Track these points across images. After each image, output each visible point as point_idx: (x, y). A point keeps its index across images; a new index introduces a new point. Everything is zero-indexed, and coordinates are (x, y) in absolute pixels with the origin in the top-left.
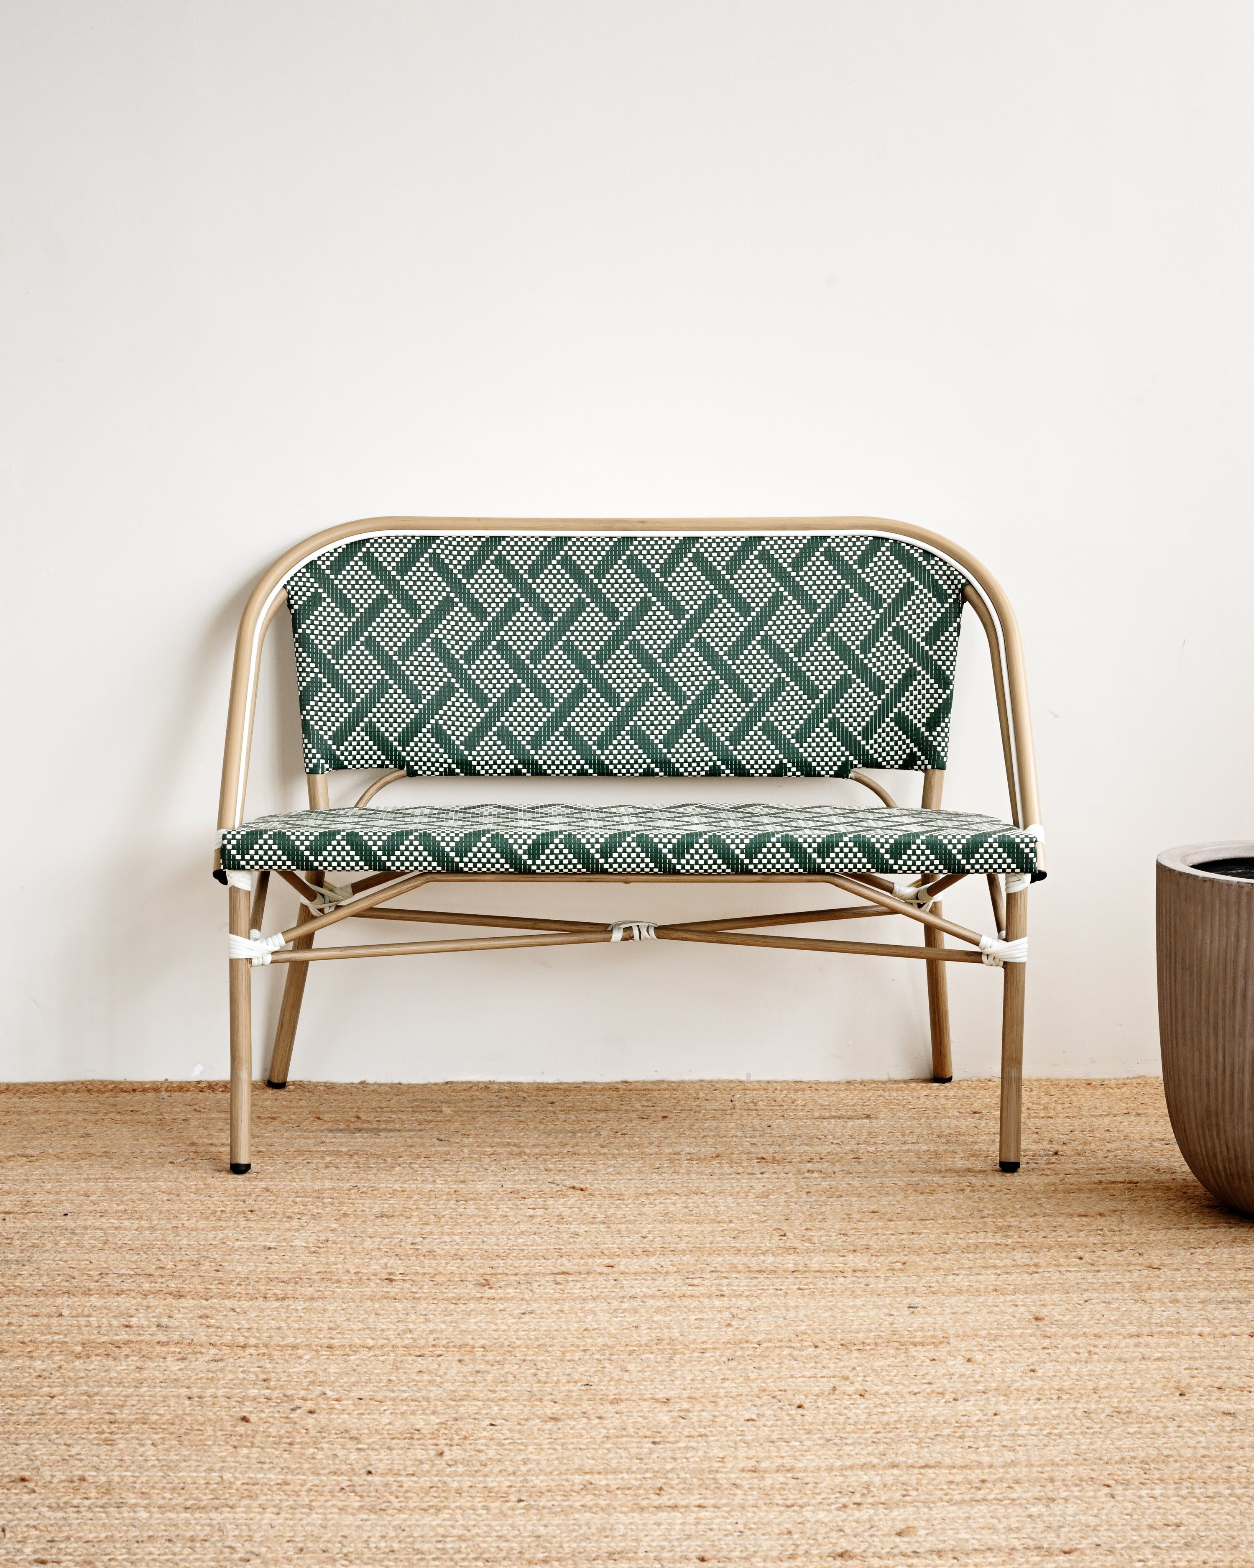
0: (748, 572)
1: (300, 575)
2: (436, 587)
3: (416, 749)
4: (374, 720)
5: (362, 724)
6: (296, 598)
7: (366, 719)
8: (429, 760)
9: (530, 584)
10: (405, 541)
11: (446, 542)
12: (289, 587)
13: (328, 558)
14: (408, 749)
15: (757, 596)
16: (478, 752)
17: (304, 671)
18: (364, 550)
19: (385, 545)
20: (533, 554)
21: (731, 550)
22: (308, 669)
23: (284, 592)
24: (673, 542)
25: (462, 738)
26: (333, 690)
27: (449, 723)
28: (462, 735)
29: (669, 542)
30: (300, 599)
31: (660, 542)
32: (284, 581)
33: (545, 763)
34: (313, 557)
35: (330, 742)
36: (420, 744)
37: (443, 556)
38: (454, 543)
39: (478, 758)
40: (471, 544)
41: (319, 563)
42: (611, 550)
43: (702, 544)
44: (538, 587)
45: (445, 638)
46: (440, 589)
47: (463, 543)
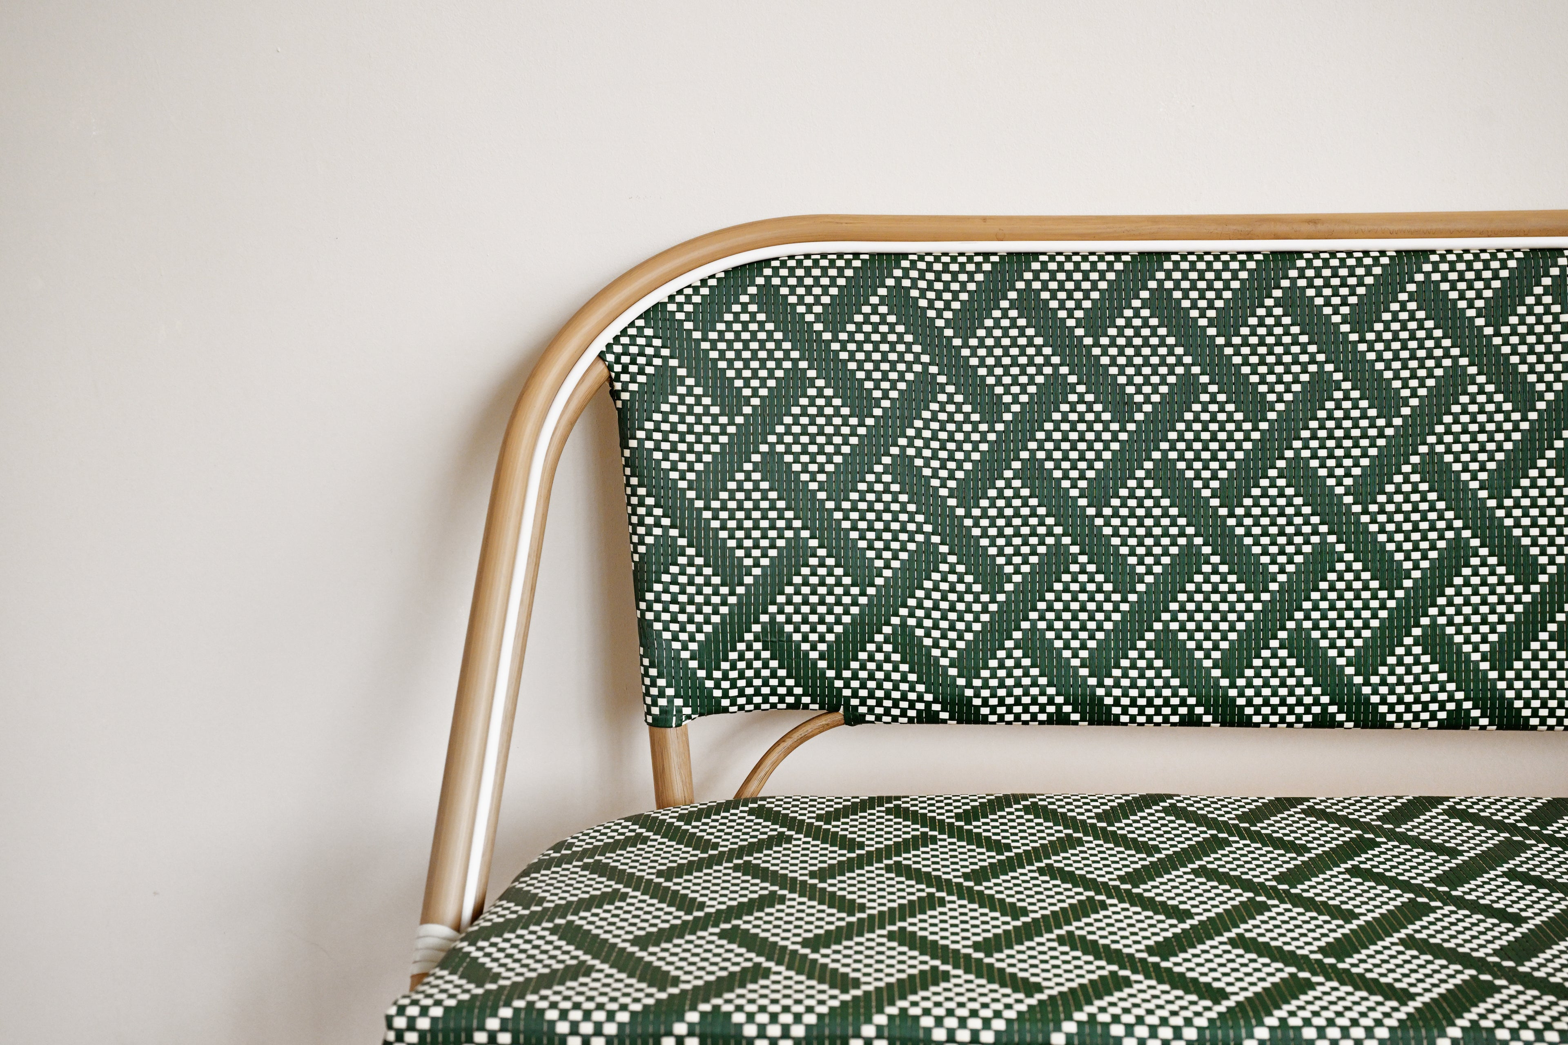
0: (1531, 320)
1: (632, 331)
2: (901, 355)
3: (863, 674)
4: (781, 618)
5: (756, 628)
6: (625, 378)
7: (764, 618)
8: (888, 696)
9: (1089, 348)
10: (840, 263)
11: (922, 265)
12: (610, 358)
13: (688, 298)
14: (847, 674)
15: (1549, 370)
16: (985, 681)
17: (641, 523)
18: (760, 281)
19: (800, 272)
20: (1094, 287)
21: (1496, 277)
22: (649, 520)
23: (601, 367)
24: (1376, 260)
25: (953, 654)
26: (699, 561)
27: (928, 623)
28: (952, 646)
29: (1368, 261)
30: (633, 380)
31: (1351, 262)
32: (599, 345)
33: (1117, 702)
34: (660, 295)
35: (693, 664)
36: (871, 666)
37: (915, 293)
38: (938, 267)
39: (985, 693)
40: (971, 267)
41: (672, 307)
42: (1251, 278)
43: (1436, 265)
44: (1105, 353)
45: (919, 455)
46: (909, 357)
47: (954, 267)
